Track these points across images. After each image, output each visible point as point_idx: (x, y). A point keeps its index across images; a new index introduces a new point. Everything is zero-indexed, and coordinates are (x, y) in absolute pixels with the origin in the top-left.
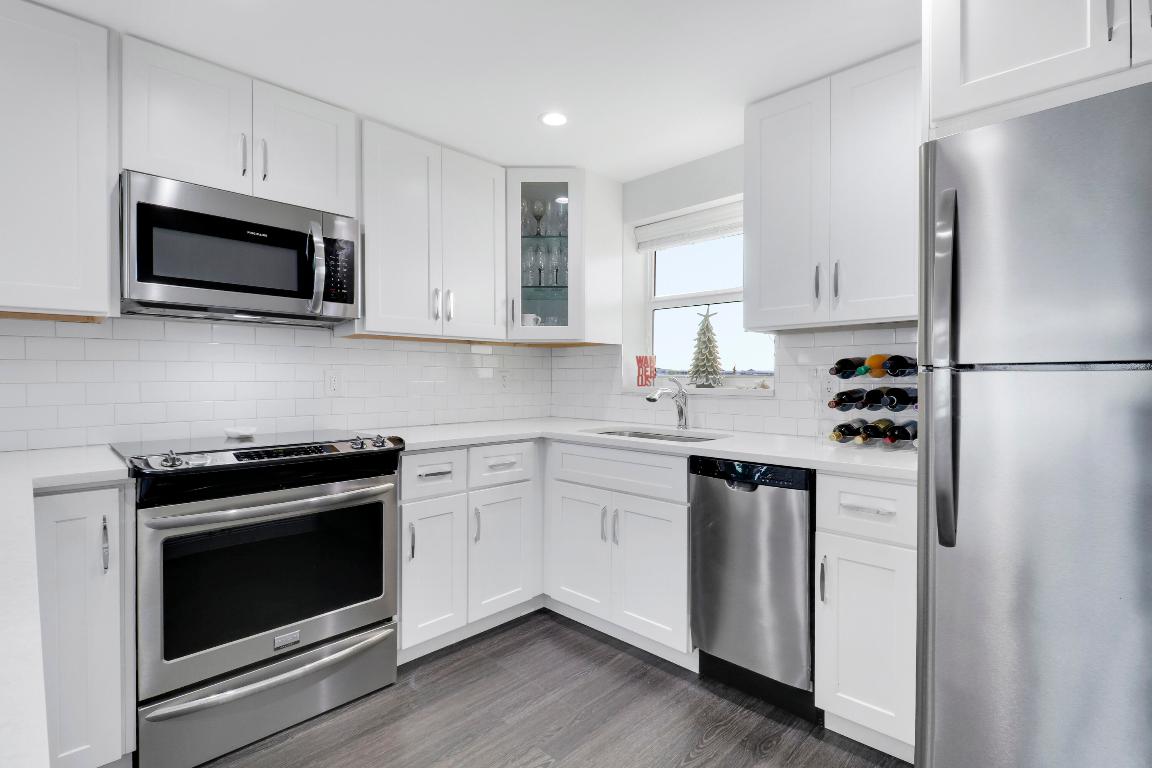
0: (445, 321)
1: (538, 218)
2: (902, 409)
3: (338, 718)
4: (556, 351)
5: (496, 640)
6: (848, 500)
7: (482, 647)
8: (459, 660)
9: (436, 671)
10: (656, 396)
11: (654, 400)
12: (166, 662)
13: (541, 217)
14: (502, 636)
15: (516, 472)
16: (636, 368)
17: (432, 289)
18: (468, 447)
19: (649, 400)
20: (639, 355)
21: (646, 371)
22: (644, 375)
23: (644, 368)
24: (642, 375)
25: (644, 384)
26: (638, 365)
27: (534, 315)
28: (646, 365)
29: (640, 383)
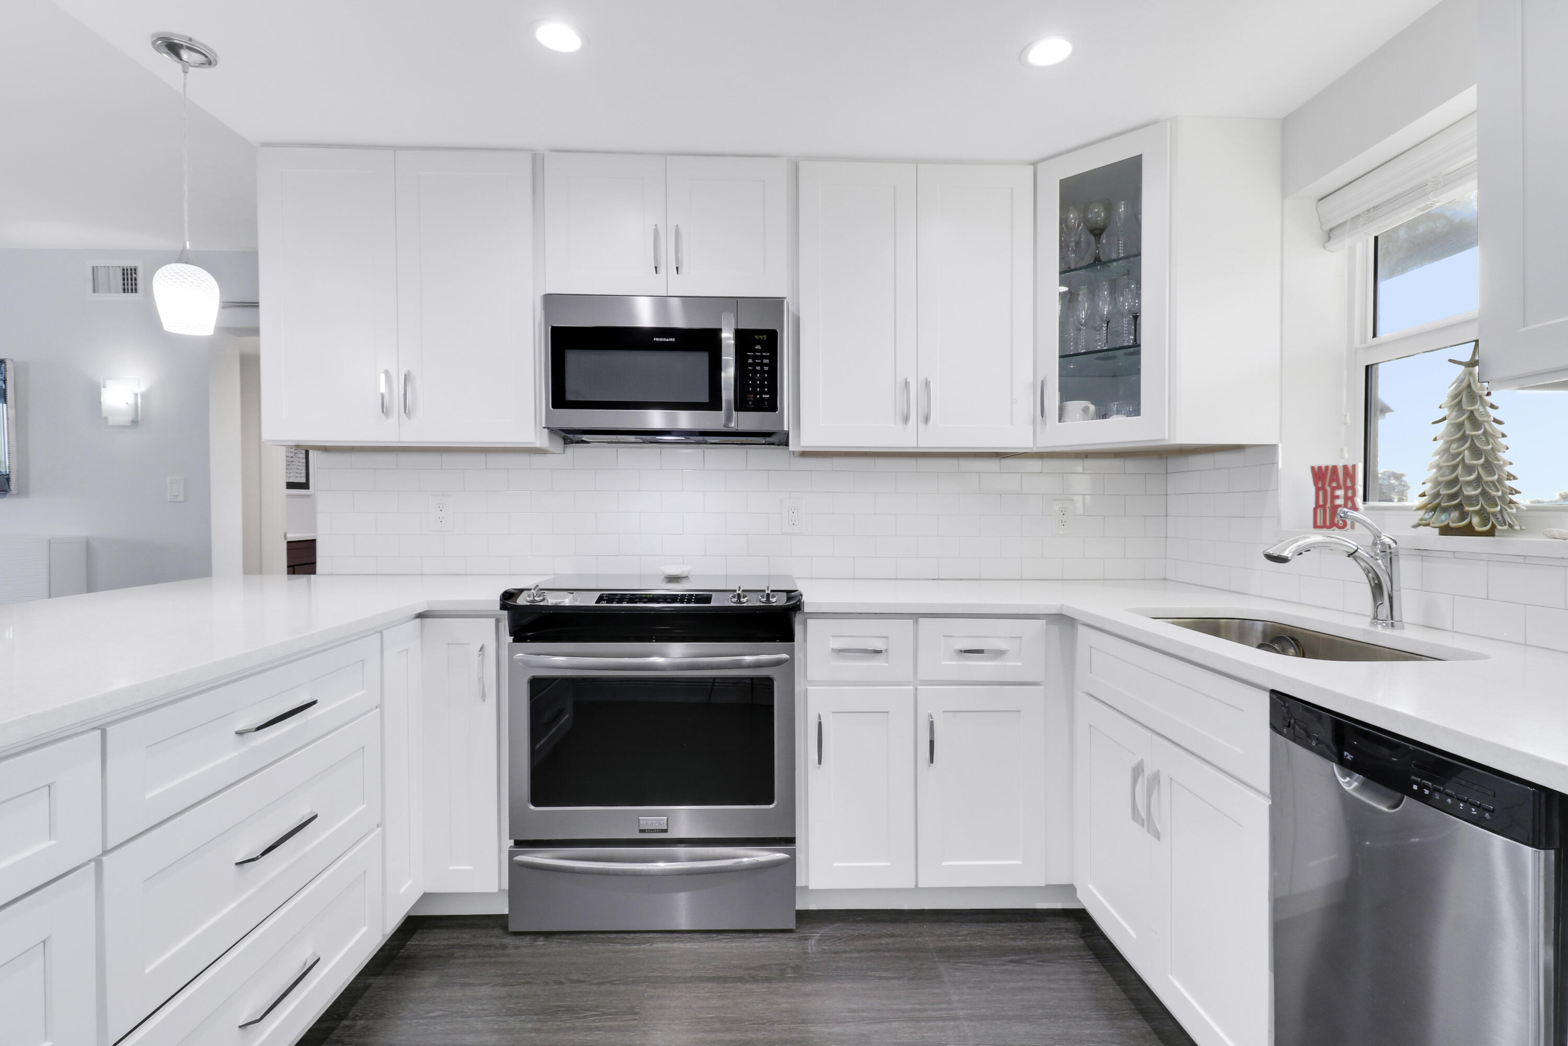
0: (921, 425)
1: (1097, 232)
3: (706, 944)
4: (1174, 464)
5: (965, 929)
7: (938, 932)
8: (893, 936)
9: (853, 938)
10: (1286, 554)
11: (1282, 559)
12: (532, 807)
13: (1102, 230)
14: (975, 928)
15: (1010, 667)
16: (1313, 489)
17: (900, 379)
18: (916, 617)
19: (1271, 557)
20: (1317, 464)
21: (1335, 497)
22: (1329, 505)
23: (1328, 489)
24: (1324, 506)
25: (1328, 524)
26: (1316, 484)
27: (1083, 402)
28: (1334, 485)
29: (1320, 522)
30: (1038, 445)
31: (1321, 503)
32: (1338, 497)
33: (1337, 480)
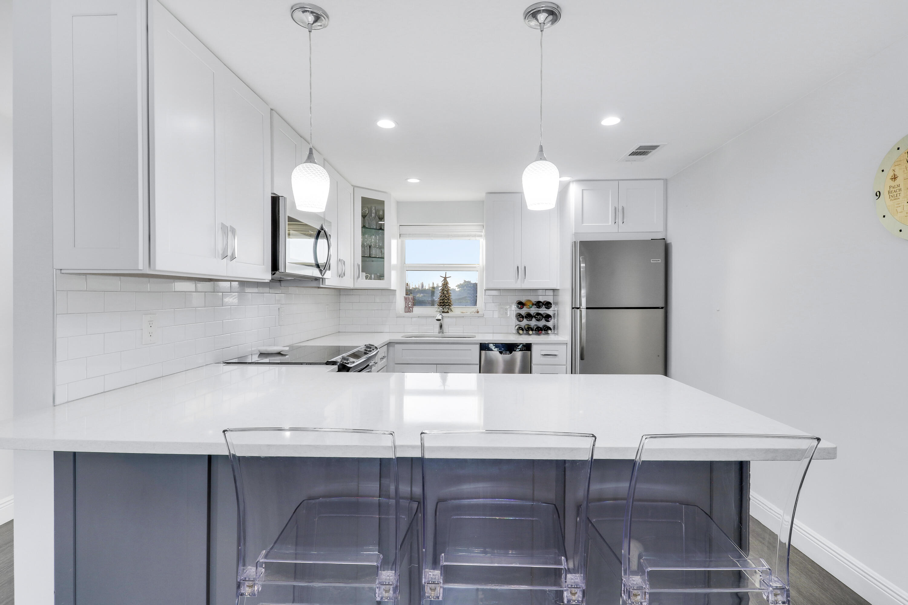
11: (440, 320)
17: (338, 259)
20: (404, 296)
22: (408, 305)
24: (407, 307)
25: (408, 311)
26: (405, 301)
27: (365, 273)
28: (409, 301)
29: (406, 311)
30: (355, 287)
32: (410, 304)
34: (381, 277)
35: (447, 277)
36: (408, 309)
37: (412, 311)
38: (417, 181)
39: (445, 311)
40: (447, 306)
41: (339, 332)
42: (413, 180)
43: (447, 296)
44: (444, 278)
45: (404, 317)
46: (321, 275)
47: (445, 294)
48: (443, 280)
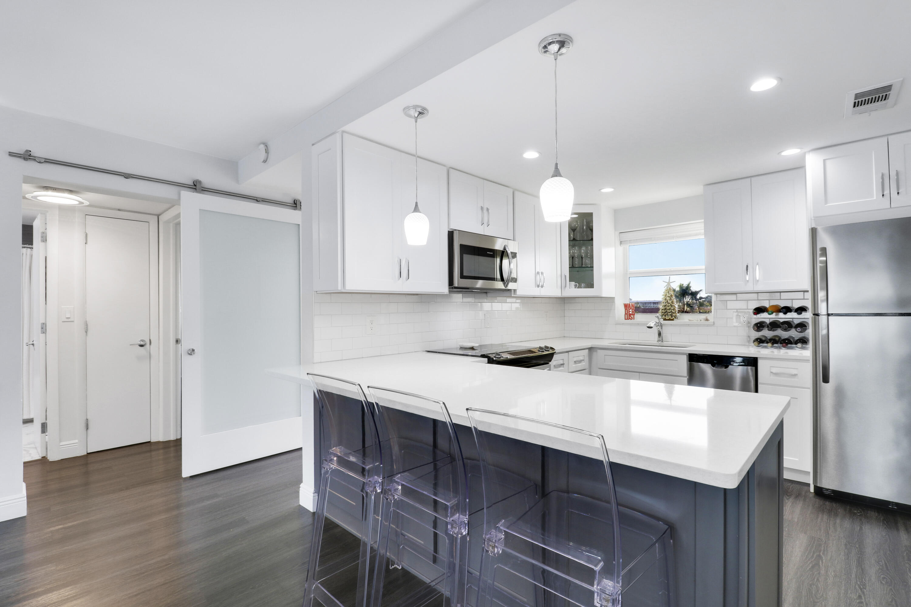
0: (541, 288)
2: (790, 330)
6: (774, 370)
11: (651, 327)
15: (583, 365)
16: (623, 310)
17: (537, 272)
18: (567, 352)
19: (649, 327)
20: (625, 303)
21: (630, 312)
22: (628, 313)
23: (628, 309)
24: (627, 314)
25: (628, 318)
26: (625, 308)
27: (574, 282)
28: (629, 308)
29: (626, 318)
30: (563, 295)
31: (626, 313)
32: (630, 311)
33: (630, 307)
34: (591, 285)
35: (668, 281)
36: (629, 316)
37: (633, 318)
38: (612, 190)
39: (666, 318)
40: (669, 312)
41: (564, 337)
42: (607, 190)
43: (669, 302)
44: (667, 283)
45: (623, 324)
46: (504, 286)
47: (668, 300)
48: (665, 285)
